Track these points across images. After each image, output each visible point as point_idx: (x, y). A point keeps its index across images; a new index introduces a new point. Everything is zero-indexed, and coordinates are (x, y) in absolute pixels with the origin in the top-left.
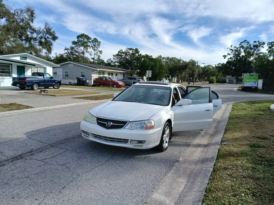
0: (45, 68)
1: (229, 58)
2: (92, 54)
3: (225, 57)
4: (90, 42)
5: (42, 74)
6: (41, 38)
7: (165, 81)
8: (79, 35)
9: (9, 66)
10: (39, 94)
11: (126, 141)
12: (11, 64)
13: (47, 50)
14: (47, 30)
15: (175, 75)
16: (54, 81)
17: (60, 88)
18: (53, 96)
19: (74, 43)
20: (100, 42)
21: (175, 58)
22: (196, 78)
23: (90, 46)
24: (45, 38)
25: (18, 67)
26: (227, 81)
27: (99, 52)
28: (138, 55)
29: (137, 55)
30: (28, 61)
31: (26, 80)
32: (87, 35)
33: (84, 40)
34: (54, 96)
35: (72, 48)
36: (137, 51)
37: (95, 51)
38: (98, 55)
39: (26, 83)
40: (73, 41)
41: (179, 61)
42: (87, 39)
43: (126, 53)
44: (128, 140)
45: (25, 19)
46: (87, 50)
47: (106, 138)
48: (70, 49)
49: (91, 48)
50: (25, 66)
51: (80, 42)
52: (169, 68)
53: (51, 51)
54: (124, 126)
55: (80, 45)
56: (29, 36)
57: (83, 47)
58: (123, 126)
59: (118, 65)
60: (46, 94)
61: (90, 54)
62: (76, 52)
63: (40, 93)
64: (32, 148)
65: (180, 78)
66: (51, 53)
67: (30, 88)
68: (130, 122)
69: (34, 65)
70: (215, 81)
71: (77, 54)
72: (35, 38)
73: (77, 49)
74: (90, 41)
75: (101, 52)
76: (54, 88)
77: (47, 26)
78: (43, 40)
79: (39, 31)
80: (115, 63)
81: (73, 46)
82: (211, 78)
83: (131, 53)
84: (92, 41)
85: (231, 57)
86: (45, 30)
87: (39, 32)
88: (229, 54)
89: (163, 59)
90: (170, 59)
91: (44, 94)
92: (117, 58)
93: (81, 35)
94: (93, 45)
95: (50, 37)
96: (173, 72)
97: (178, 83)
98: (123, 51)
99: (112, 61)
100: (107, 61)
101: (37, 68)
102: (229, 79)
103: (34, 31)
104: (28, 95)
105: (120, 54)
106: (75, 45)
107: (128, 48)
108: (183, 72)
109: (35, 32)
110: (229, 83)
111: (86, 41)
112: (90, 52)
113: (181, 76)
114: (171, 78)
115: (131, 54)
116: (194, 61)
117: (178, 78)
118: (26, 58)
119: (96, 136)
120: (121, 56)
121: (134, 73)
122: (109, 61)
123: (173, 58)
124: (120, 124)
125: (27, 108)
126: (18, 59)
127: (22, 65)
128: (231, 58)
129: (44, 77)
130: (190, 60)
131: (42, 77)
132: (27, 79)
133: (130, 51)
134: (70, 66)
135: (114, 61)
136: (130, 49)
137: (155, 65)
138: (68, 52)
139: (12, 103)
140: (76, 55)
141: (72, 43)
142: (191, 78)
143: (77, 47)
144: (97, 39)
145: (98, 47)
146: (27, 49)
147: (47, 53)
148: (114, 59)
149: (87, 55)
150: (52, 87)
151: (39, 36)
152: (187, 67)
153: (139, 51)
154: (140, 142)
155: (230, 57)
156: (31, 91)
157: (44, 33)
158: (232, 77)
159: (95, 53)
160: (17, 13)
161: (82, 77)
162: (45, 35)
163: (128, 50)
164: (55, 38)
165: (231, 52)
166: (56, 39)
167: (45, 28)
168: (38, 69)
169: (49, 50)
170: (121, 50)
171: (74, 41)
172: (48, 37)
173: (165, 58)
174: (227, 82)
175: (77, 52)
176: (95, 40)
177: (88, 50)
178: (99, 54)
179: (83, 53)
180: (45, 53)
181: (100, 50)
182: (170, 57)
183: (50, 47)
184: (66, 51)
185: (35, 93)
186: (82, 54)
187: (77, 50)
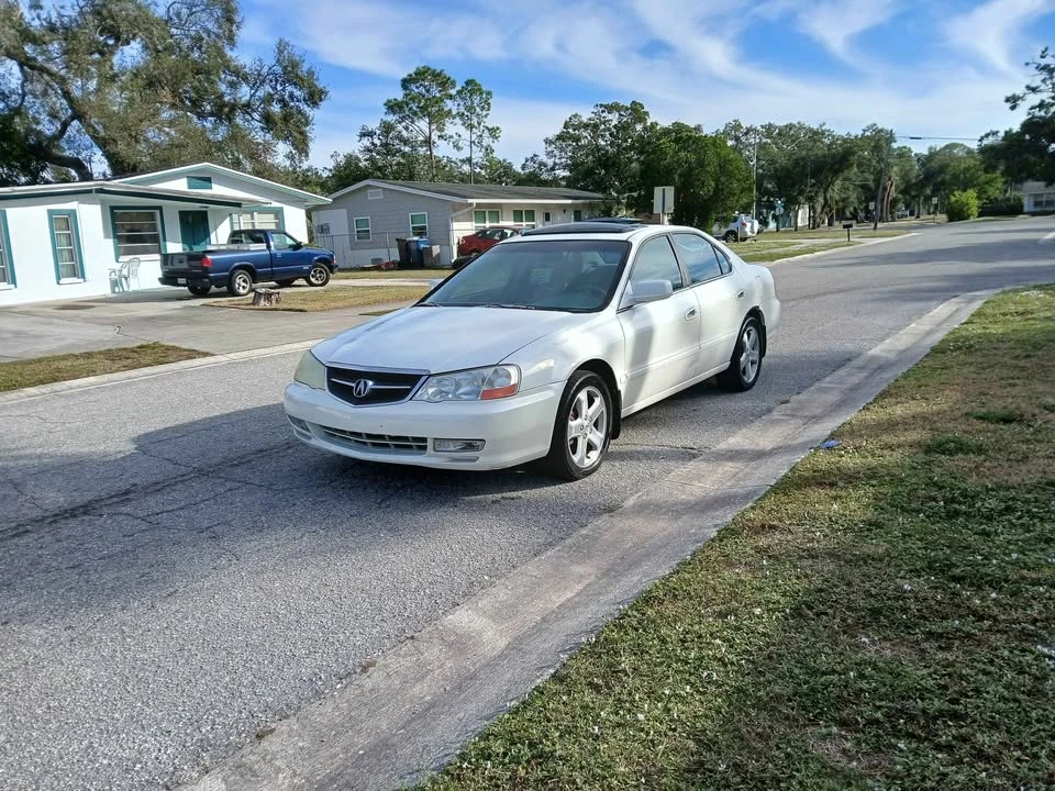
0: (278, 214)
1: (1032, 108)
2: (460, 145)
3: (1013, 101)
4: (451, 97)
5: (262, 236)
6: (268, 99)
7: (749, 225)
8: (410, 75)
9: (152, 216)
10: (252, 307)
11: (419, 444)
12: (160, 208)
13: (293, 145)
14: (285, 68)
15: (802, 199)
16: (307, 258)
17: (331, 283)
18: (298, 310)
19: (393, 107)
20: (489, 93)
21: (801, 127)
22: (894, 202)
23: (454, 112)
24: (282, 101)
25: (184, 215)
26: (1028, 204)
27: (486, 131)
28: (645, 129)
29: (639, 127)
30: (218, 190)
31: (207, 261)
32: (438, 71)
33: (428, 91)
34: (301, 311)
35: (387, 128)
36: (637, 112)
37: (474, 130)
38: (484, 144)
39: (206, 271)
40: (389, 101)
41: (816, 135)
42: (439, 85)
43: (596, 126)
44: (424, 440)
45: (204, 35)
46: (442, 130)
47: (357, 438)
48: (378, 132)
49: (457, 120)
50: (206, 212)
51: (413, 99)
52: (776, 170)
53: (307, 145)
54: (409, 391)
55: (415, 113)
56: (226, 99)
57: (427, 120)
58: (407, 392)
59: (564, 177)
60: (274, 305)
61: (453, 144)
62: (401, 141)
63: (253, 304)
64: (136, 481)
65: (823, 208)
66: (307, 156)
67: (225, 289)
68: (430, 376)
69: (239, 205)
70: (975, 210)
71: (407, 149)
72: (248, 105)
73: (406, 128)
74: (453, 92)
75: (493, 132)
76: (312, 284)
77: (286, 52)
78: (276, 108)
79: (259, 75)
80: (553, 169)
81: (391, 118)
82: (957, 196)
83: (615, 122)
84: (459, 92)
85: (1043, 101)
86: (278, 69)
87: (257, 80)
88: (1034, 90)
89: (746, 134)
90: (779, 134)
91: (268, 306)
92: (562, 149)
93: (416, 74)
94: (462, 110)
95: (297, 93)
96: (793, 186)
97: (814, 228)
98: (585, 120)
99: (542, 164)
100: (523, 167)
101: (249, 216)
102: (1036, 195)
103: (240, 75)
104: (211, 312)
105: (571, 131)
106: (396, 117)
107: (601, 106)
108: (832, 183)
109: (246, 79)
110: (1033, 214)
111: (438, 95)
112: (456, 137)
113: (825, 199)
114: (782, 211)
115: (615, 126)
116: (882, 131)
117: (812, 208)
118: (208, 180)
119: (332, 433)
120: (577, 139)
121: (619, 203)
122: (530, 164)
123: (790, 126)
124: (395, 386)
125: (191, 358)
126: (180, 185)
127: (196, 207)
128: (1042, 105)
129: (269, 247)
130: (864, 131)
131: (263, 246)
132: (209, 257)
133: (610, 117)
134: (371, 196)
135: (550, 162)
136: (611, 108)
137: (701, 164)
138: (373, 144)
139: (145, 343)
140: (404, 155)
141: (384, 110)
142: (872, 206)
143: (404, 124)
144: (476, 84)
145: (484, 113)
146: (220, 147)
147: (293, 155)
148: (550, 154)
149: (443, 150)
150: (302, 282)
151: (260, 93)
152: (848, 160)
153: (647, 113)
154: (470, 445)
155: (1037, 102)
156: (224, 301)
157: (277, 81)
158: (1047, 186)
159: (474, 137)
160: (178, 15)
161: (418, 234)
162: (279, 88)
163: (603, 112)
164: (315, 97)
165: (1044, 81)
166: (321, 100)
167: (278, 61)
168: (252, 218)
169: (301, 146)
170: (576, 116)
171: (391, 98)
172: (291, 96)
173: (755, 131)
174: (1026, 209)
175: (406, 142)
176: (472, 87)
177: (446, 132)
178: (487, 141)
179: (428, 142)
180: (287, 156)
181: (490, 127)
182: (778, 124)
183: (302, 133)
184: (366, 142)
185: (237, 306)
186: (425, 149)
187: (405, 133)
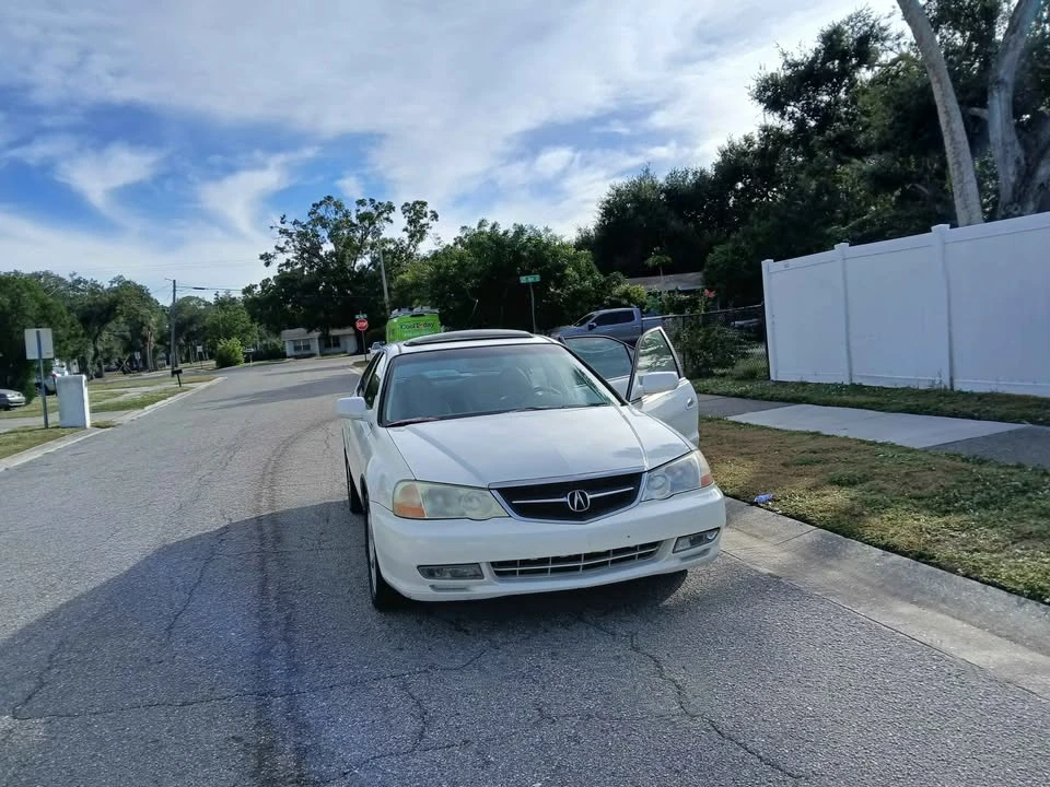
1: (281, 265)
3: (266, 259)
22: (155, 351)
26: (289, 350)
70: (241, 357)
82: (222, 345)
85: (288, 260)
88: (282, 250)
102: (295, 341)
108: (100, 333)
110: (297, 357)
113: (96, 349)
116: (129, 282)
128: (288, 263)
130: (111, 282)
142: (138, 356)
152: (115, 310)
155: (284, 262)
158: (308, 332)
165: (287, 243)
174: (288, 354)
